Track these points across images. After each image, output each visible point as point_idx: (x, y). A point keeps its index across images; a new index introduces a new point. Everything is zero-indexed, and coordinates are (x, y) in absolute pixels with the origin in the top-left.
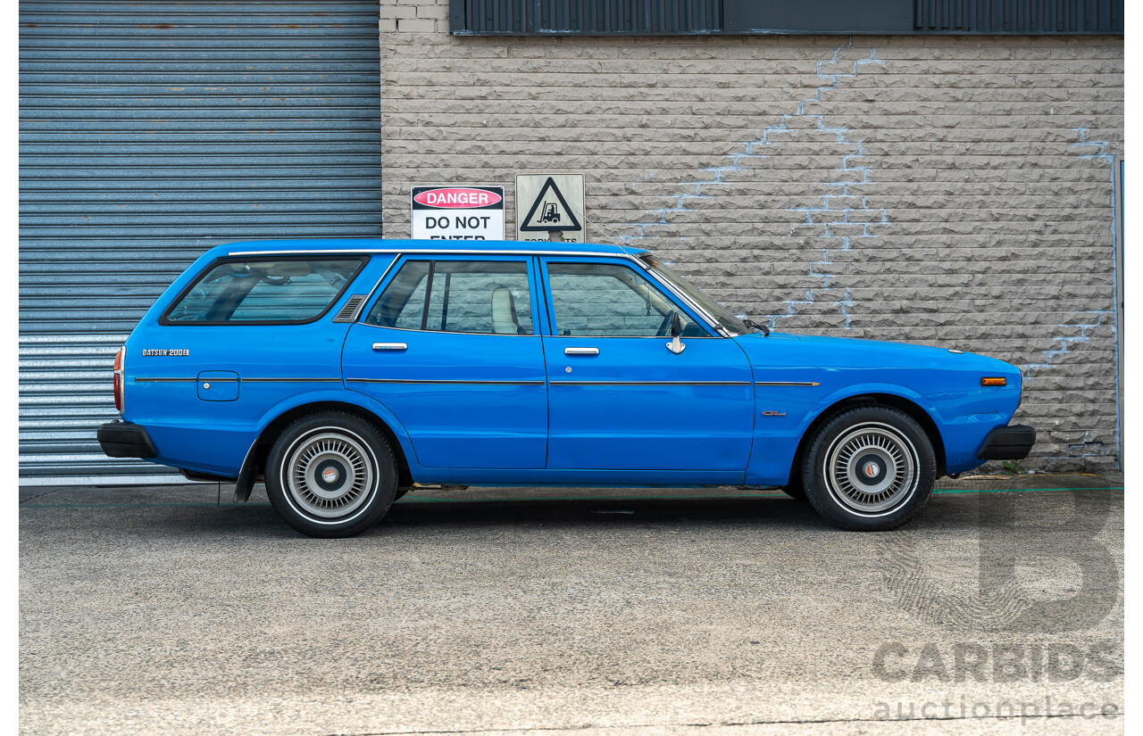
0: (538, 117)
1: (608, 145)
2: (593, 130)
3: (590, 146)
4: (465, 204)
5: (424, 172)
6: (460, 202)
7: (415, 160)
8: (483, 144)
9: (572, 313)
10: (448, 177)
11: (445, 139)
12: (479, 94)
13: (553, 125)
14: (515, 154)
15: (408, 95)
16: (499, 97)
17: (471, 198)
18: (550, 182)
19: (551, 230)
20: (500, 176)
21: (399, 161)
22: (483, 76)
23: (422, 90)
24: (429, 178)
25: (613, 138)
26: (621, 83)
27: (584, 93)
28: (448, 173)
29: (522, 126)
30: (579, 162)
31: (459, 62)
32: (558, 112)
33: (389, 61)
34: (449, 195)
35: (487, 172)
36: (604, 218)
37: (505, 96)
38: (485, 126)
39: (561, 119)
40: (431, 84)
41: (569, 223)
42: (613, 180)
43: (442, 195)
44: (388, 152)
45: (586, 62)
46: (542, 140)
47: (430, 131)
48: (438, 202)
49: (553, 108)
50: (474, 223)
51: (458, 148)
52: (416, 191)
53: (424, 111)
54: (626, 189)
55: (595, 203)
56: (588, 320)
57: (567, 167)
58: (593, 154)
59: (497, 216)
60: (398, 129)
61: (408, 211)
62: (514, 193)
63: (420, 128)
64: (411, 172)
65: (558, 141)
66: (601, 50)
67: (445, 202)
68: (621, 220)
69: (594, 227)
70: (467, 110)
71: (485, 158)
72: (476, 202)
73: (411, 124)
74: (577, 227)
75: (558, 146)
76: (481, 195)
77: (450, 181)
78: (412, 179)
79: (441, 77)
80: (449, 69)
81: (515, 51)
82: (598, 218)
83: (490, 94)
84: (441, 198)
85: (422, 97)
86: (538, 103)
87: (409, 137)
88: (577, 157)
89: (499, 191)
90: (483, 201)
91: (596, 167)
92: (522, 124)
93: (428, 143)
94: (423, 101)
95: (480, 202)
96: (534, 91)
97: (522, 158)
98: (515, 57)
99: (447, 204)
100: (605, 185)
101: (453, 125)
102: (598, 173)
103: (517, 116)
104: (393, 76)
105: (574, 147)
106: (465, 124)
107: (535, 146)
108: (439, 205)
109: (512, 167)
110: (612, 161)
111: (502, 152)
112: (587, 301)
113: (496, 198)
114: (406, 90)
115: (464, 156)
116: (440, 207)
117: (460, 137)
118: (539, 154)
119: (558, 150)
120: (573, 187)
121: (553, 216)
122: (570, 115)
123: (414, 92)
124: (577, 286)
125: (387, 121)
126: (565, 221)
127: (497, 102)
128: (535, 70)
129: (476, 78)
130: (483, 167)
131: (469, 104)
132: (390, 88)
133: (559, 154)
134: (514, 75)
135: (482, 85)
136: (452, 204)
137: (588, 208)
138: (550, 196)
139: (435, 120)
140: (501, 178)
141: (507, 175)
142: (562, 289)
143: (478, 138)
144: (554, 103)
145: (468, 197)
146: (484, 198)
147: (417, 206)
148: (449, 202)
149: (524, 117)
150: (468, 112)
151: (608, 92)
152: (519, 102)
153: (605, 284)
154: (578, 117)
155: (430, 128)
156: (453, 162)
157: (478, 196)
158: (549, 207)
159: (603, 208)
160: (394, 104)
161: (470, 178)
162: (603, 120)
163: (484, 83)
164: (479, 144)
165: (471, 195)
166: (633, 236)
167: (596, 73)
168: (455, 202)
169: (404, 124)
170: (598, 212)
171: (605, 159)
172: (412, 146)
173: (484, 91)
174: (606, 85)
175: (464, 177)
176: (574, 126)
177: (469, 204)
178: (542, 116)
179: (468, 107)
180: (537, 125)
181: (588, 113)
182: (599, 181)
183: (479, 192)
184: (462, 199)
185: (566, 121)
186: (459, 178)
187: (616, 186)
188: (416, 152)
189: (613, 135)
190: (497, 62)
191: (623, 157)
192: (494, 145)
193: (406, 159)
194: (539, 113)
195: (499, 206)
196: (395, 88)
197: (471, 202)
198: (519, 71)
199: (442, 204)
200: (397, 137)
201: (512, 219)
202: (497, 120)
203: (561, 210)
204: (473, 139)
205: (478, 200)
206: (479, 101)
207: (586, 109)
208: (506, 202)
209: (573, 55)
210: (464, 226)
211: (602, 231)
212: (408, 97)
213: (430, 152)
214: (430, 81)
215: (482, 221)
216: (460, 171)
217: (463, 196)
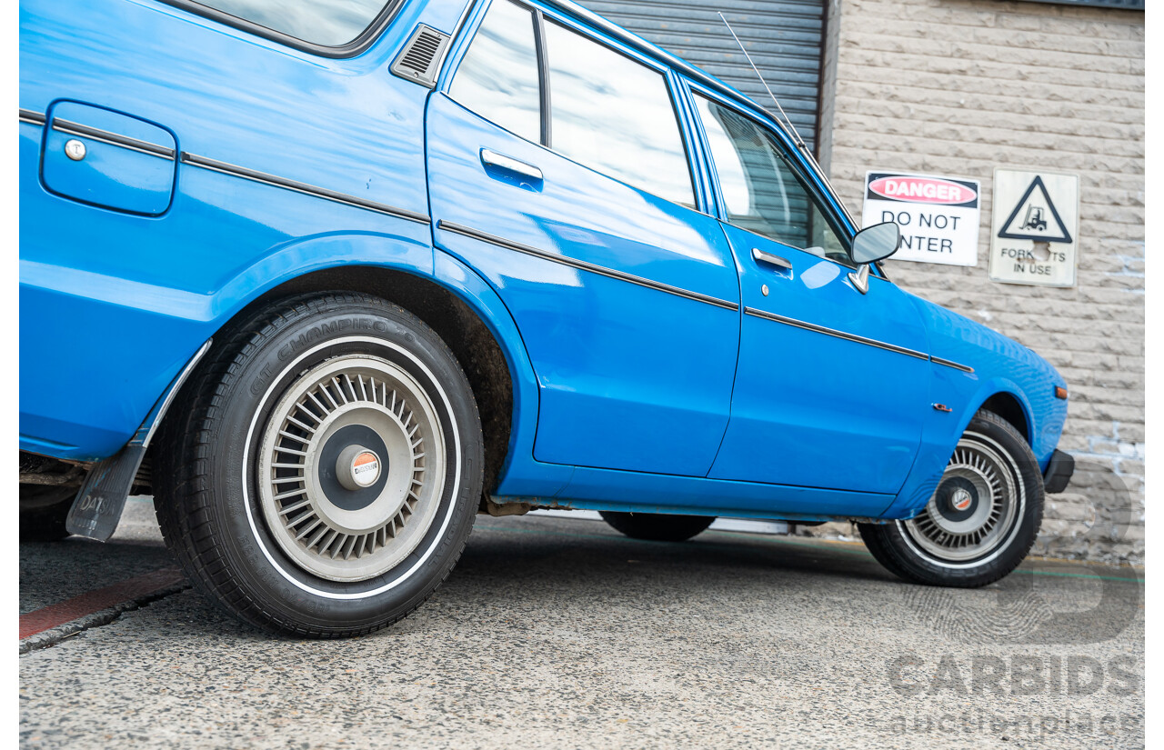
0: (1027, 102)
1: (1110, 143)
2: (1092, 123)
3: (1089, 142)
4: (932, 199)
5: (883, 155)
6: (927, 195)
7: (873, 139)
8: (958, 128)
9: (1053, 345)
10: (912, 163)
11: (912, 117)
12: (958, 67)
13: (1045, 112)
14: (996, 143)
15: (872, 60)
16: (981, 73)
17: (940, 192)
18: (1038, 181)
19: (1037, 240)
20: (976, 169)
21: (854, 140)
22: (964, 47)
23: (889, 57)
24: (887, 164)
25: (1118, 135)
26: (1131, 69)
27: (1085, 77)
28: (914, 158)
29: (1007, 111)
30: (1074, 161)
31: (936, 28)
32: (1052, 97)
33: (850, 18)
34: (913, 185)
35: (960, 162)
36: (1100, 231)
37: (989, 73)
38: (961, 106)
39: (1055, 106)
40: (900, 50)
41: (1059, 234)
42: (1114, 186)
43: (904, 184)
44: (841, 127)
45: (1090, 40)
46: (1031, 129)
47: (895, 106)
48: (899, 194)
49: (1046, 91)
50: (941, 222)
51: (928, 130)
52: (873, 177)
53: (890, 82)
54: (1130, 199)
55: (1090, 211)
56: (1073, 356)
57: (1058, 165)
58: (1092, 151)
59: (971, 217)
60: (855, 100)
61: (860, 201)
62: (991, 192)
63: (881, 102)
64: (869, 154)
65: (1050, 132)
66: (1111, 28)
67: (907, 194)
68: (1120, 236)
69: (1088, 241)
70: (942, 85)
71: (959, 145)
72: (945, 197)
73: (872, 95)
74: (1068, 239)
75: (1051, 139)
76: (951, 189)
77: (914, 168)
78: (867, 162)
79: (912, 43)
80: (922, 34)
81: (1005, 19)
82: (1093, 231)
83: (971, 69)
84: (903, 189)
85: (887, 64)
86: (1027, 84)
87: (868, 112)
88: (1070, 154)
89: (974, 187)
90: (954, 197)
91: (1094, 168)
92: (1007, 108)
93: (891, 121)
94: (888, 70)
95: (951, 198)
96: (1025, 69)
97: (1005, 149)
98: (1003, 27)
99: (910, 197)
100: (1104, 191)
101: (923, 102)
102: (1098, 175)
103: (1002, 98)
104: (855, 37)
105: (1067, 142)
106: (938, 102)
107: (1023, 137)
108: (901, 196)
109: (990, 159)
110: (1115, 163)
111: (981, 140)
112: (1072, 331)
113: (970, 195)
114: (870, 55)
115: (935, 140)
116: (902, 198)
117: (930, 117)
118: (1025, 146)
119: (1050, 144)
120: (1065, 190)
121: (1038, 222)
122: (1067, 103)
123: (878, 58)
124: (1062, 312)
125: (844, 90)
126: (1053, 230)
127: (978, 79)
128: (1027, 45)
129: (954, 48)
130: (956, 155)
131: (944, 79)
132: (850, 50)
133: (1050, 148)
134: (1001, 49)
135: (961, 57)
136: (915, 197)
137: (1082, 218)
138: (1037, 198)
139: (902, 93)
140: (976, 171)
141: (984, 168)
142: (1042, 314)
143: (952, 120)
144: (1047, 86)
145: (936, 190)
146: (957, 193)
147: (872, 195)
148: (912, 194)
149: (1010, 100)
150: (942, 88)
151: (1114, 79)
152: (1004, 82)
153: (1096, 313)
154: (1076, 106)
155: (895, 103)
156: (919, 146)
157: (948, 190)
158: (1034, 212)
159: (1100, 219)
160: (854, 70)
161: (938, 167)
162: (1107, 112)
163: (964, 55)
164: (953, 127)
165: (940, 187)
166: (1134, 257)
167: (1102, 55)
168: (919, 195)
169: (864, 95)
170: (1094, 224)
171: (1105, 159)
172: (871, 122)
173: (965, 64)
174: (1112, 70)
175: (933, 165)
176: (1070, 116)
177: (936, 199)
178: (1031, 101)
179: (943, 82)
180: (1025, 111)
181: (1088, 102)
182: (1096, 185)
183: (949, 185)
184: (929, 193)
185: (1062, 109)
186: (926, 167)
187: (1119, 194)
188: (875, 130)
189: (1119, 131)
190: (982, 32)
191: (1128, 159)
192: (971, 131)
193: (863, 137)
194: (1028, 97)
195: (973, 204)
196: (856, 51)
197: (940, 197)
198: (1008, 44)
199: (903, 196)
200: (854, 110)
201: (986, 222)
202: (977, 100)
203: (1047, 216)
204: (946, 121)
205: (947, 195)
206: (957, 77)
207: (1086, 97)
208: (982, 201)
209: (1074, 31)
210: (929, 225)
211: (1096, 247)
212: (871, 64)
213: (892, 131)
214: (899, 47)
215: (951, 221)
216: (929, 159)
217: (930, 189)
